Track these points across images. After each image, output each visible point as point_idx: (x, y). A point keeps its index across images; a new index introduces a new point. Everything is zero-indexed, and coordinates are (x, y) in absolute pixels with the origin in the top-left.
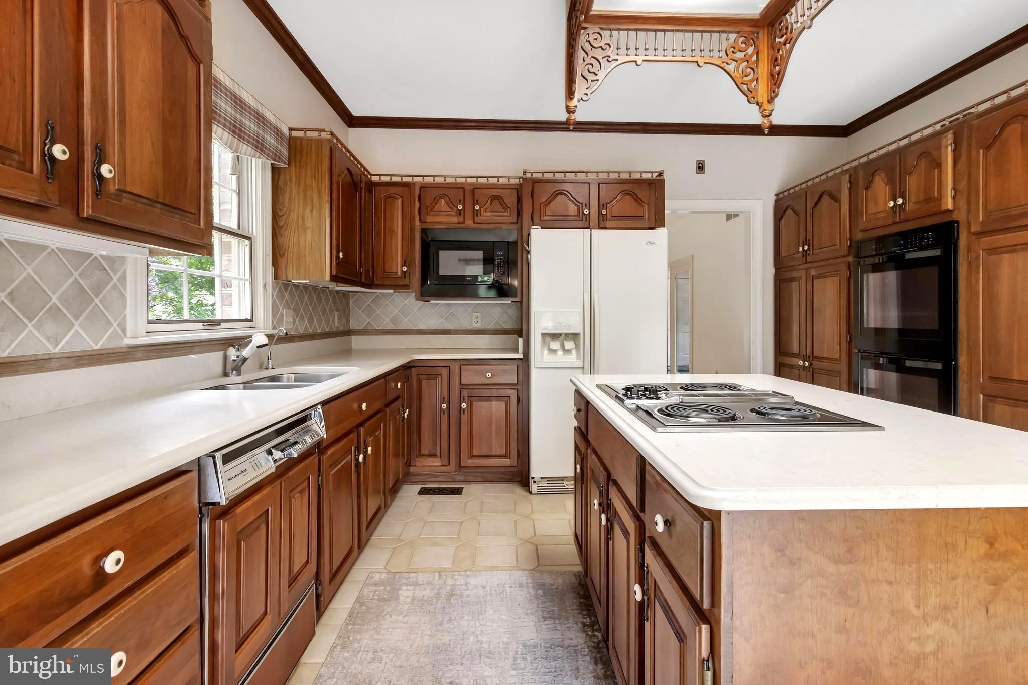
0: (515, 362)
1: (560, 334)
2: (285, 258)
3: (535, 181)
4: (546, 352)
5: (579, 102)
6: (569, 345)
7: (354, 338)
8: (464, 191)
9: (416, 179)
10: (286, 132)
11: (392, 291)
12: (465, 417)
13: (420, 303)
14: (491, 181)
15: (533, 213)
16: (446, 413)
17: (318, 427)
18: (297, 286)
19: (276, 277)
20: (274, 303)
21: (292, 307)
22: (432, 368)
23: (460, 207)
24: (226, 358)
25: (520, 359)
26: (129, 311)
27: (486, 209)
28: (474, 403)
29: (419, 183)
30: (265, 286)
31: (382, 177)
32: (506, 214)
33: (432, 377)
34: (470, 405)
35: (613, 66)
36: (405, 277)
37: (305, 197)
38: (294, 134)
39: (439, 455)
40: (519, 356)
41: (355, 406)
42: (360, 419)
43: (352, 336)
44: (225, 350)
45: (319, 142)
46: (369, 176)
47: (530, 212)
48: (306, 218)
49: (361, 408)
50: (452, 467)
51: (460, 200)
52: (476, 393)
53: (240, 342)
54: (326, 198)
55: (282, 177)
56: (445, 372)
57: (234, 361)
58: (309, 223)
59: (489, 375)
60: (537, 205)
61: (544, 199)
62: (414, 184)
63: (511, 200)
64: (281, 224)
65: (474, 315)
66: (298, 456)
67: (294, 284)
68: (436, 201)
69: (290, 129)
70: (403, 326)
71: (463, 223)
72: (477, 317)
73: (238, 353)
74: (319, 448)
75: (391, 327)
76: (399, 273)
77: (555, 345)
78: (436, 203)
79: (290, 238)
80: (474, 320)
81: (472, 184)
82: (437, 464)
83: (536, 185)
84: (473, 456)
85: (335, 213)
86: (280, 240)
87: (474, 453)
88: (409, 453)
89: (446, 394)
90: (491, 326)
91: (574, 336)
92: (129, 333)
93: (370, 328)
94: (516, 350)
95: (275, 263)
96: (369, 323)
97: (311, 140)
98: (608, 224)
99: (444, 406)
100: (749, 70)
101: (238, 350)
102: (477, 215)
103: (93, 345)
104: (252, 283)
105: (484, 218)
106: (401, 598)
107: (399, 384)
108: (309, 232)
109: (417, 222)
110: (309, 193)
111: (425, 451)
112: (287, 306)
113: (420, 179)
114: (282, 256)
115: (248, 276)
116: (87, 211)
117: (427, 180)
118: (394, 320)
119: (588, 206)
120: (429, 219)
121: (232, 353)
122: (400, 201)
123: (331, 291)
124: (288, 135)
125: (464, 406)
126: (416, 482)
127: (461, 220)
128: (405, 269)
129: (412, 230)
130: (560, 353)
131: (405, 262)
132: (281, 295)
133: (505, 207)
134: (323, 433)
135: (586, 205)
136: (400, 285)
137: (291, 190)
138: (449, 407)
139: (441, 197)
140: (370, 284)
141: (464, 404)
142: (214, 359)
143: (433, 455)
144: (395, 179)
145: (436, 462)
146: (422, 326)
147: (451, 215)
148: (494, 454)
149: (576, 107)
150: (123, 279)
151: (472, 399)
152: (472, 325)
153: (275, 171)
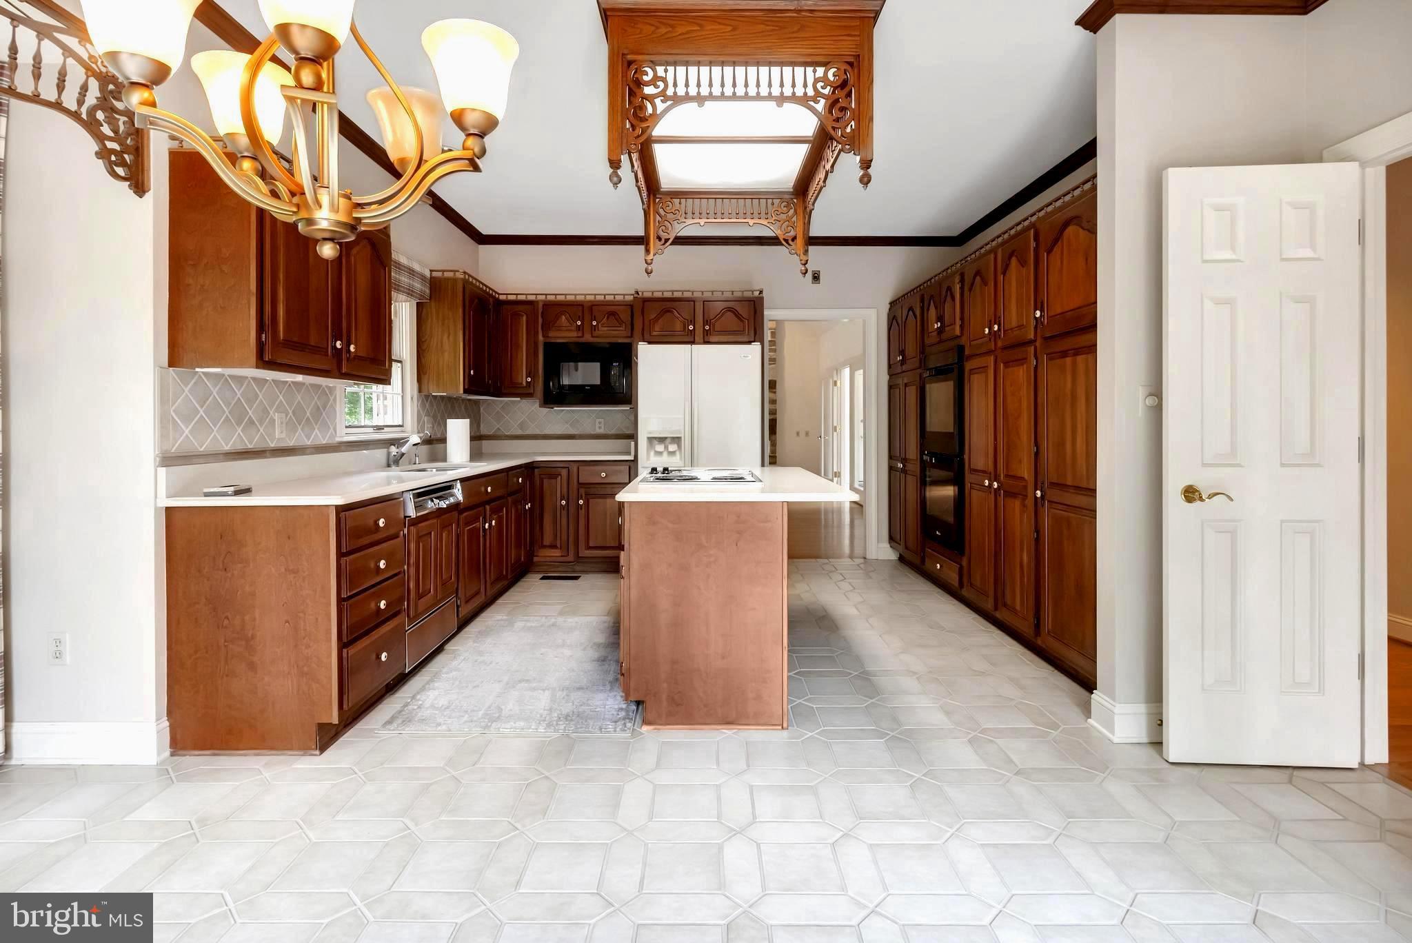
0: (628, 463)
1: (666, 438)
2: (427, 376)
3: (646, 301)
4: (652, 453)
5: (654, 255)
6: (672, 448)
7: (484, 442)
8: (583, 308)
9: (540, 298)
10: (428, 274)
11: (519, 399)
12: (582, 513)
13: (545, 410)
14: (608, 298)
15: (643, 329)
16: (566, 509)
17: (458, 494)
18: (435, 397)
19: (420, 391)
20: (418, 411)
21: (431, 415)
22: (554, 469)
23: (579, 323)
24: (389, 454)
25: (632, 461)
26: (337, 420)
27: (603, 324)
28: (591, 500)
29: (542, 301)
30: (412, 398)
31: (509, 296)
32: (621, 328)
33: (554, 476)
34: (587, 503)
35: (683, 226)
36: (530, 386)
37: (443, 324)
38: (434, 274)
39: (559, 546)
40: (631, 458)
41: (483, 489)
42: (486, 498)
43: (484, 441)
44: (388, 448)
45: (455, 280)
46: (497, 296)
47: (641, 327)
48: (444, 341)
49: (487, 490)
50: (571, 558)
51: (579, 317)
52: (592, 491)
53: (397, 442)
54: (460, 326)
55: (424, 310)
56: (564, 472)
57: (395, 456)
58: (446, 347)
59: (603, 475)
60: (647, 322)
61: (653, 317)
62: (537, 302)
63: (625, 316)
64: (424, 348)
65: (598, 420)
66: (447, 507)
67: (433, 396)
68: (557, 317)
69: (431, 271)
70: (528, 432)
71: (582, 337)
72: (600, 423)
73: (397, 450)
74: (455, 507)
75: (519, 432)
76: (524, 384)
77: (660, 448)
78: (558, 319)
79: (431, 358)
80: (597, 425)
81: (590, 301)
82: (558, 555)
83: (646, 303)
84: (589, 548)
85: (467, 337)
86: (423, 361)
87: (591, 545)
88: (532, 543)
89: (565, 490)
90: (613, 432)
91: (677, 440)
92: (338, 435)
93: (499, 433)
94: (629, 453)
95: (419, 380)
96: (499, 429)
97: (448, 279)
98: (712, 339)
99: (564, 502)
100: (790, 228)
101: (398, 448)
102: (595, 330)
103: (322, 440)
104: (403, 396)
105: (601, 332)
106: (516, 627)
107: (520, 479)
108: (446, 354)
109: (541, 338)
110: (446, 321)
111: (547, 541)
112: (428, 414)
113: (543, 297)
114: (425, 374)
115: (400, 391)
116: (344, 370)
117: (550, 298)
118: (521, 426)
119: (693, 322)
120: (551, 334)
121: (394, 450)
122: (524, 318)
123: (463, 400)
124: (429, 276)
125: (581, 502)
126: (538, 572)
127: (580, 335)
128: (529, 379)
129: (536, 344)
130: (665, 454)
131: (530, 373)
132: (423, 405)
133: (620, 322)
134: (460, 498)
135: (691, 321)
136: (526, 394)
137: (432, 319)
138: (568, 503)
139: (562, 314)
140: (498, 393)
141: (582, 501)
142: (380, 454)
143: (553, 546)
144: (520, 298)
145: (556, 553)
146: (548, 431)
147: (571, 330)
148: (608, 545)
149: (652, 260)
150: (335, 400)
151: (588, 497)
152: (595, 429)
153: (420, 306)
